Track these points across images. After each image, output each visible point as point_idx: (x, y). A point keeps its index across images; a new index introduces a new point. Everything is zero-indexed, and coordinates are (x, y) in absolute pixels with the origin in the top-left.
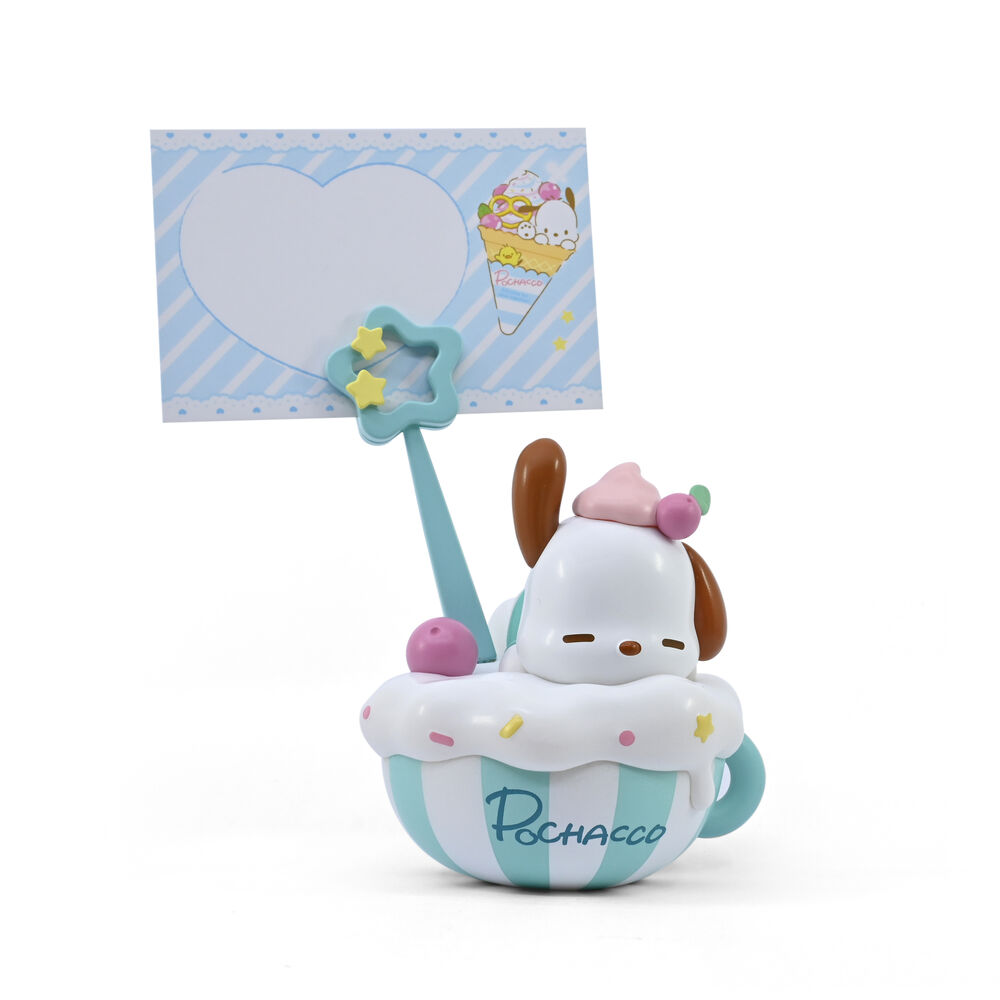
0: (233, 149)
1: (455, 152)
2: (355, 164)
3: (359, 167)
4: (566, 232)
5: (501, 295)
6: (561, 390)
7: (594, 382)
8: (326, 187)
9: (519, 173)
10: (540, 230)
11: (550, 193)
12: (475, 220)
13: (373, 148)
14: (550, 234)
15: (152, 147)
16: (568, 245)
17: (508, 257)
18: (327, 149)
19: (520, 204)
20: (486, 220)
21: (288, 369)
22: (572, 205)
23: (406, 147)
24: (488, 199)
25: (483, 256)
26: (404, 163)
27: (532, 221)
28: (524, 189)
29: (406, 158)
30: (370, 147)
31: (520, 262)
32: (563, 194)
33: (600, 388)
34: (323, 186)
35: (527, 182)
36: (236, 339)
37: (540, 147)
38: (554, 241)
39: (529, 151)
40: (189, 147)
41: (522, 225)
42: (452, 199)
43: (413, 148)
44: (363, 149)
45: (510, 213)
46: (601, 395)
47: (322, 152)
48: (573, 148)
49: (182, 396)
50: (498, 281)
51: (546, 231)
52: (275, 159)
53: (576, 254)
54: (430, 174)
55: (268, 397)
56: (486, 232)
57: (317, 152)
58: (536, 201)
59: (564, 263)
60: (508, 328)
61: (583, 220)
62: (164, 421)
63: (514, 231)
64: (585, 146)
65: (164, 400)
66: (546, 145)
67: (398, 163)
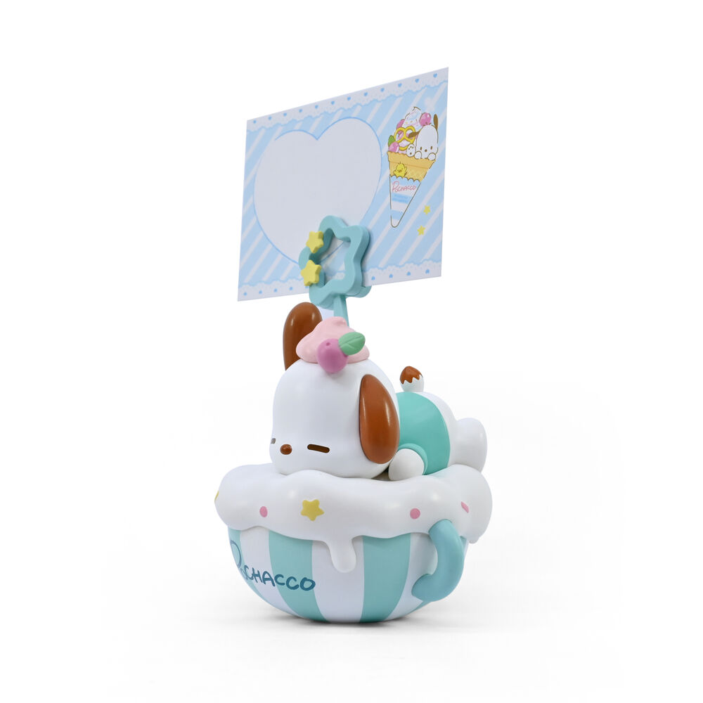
0: (279, 124)
1: (380, 102)
2: (333, 121)
4: (432, 148)
5: (394, 199)
6: (419, 264)
7: (437, 258)
8: (319, 139)
9: (410, 110)
10: (418, 149)
11: (424, 122)
12: (386, 148)
13: (343, 108)
14: (423, 151)
15: (247, 131)
16: (432, 157)
17: (400, 171)
18: (321, 114)
19: (410, 132)
20: (392, 147)
22: (436, 127)
23: (357, 104)
24: (394, 132)
25: (388, 172)
26: (355, 116)
27: (415, 143)
28: (412, 121)
29: (357, 112)
30: (341, 108)
31: (405, 174)
32: (432, 120)
33: (440, 260)
34: (317, 139)
35: (415, 114)
36: (271, 246)
37: (422, 89)
38: (425, 155)
39: (417, 92)
40: (262, 127)
41: (409, 147)
42: (376, 136)
43: (360, 104)
44: (337, 110)
45: (404, 139)
46: (440, 266)
47: (319, 116)
48: (440, 84)
50: (393, 189)
51: (421, 149)
52: (297, 127)
53: (435, 162)
54: (367, 121)
55: (281, 281)
56: (389, 153)
57: (316, 117)
58: (417, 128)
59: (428, 171)
60: (395, 222)
61: (441, 138)
63: (404, 152)
64: (447, 81)
66: (426, 86)
67: (353, 116)
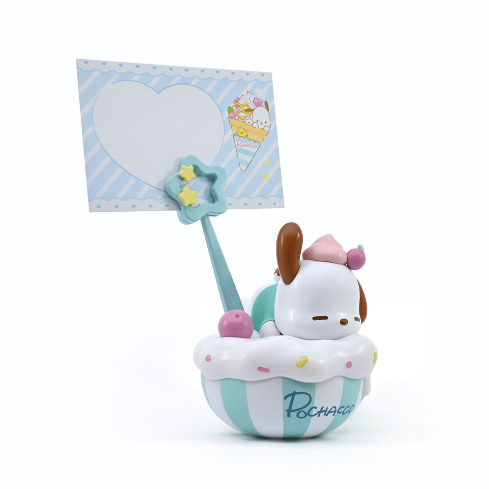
0: (116, 72)
1: (216, 80)
2: (171, 85)
3: (174, 85)
4: (266, 122)
5: (240, 152)
6: (267, 198)
7: (280, 195)
8: (160, 94)
9: (244, 92)
10: (255, 121)
11: (258, 104)
12: (226, 115)
13: (181, 76)
14: (259, 123)
15: (77, 68)
16: (267, 129)
17: (241, 133)
18: (160, 75)
19: (246, 108)
20: (231, 115)
21: (147, 185)
22: (268, 109)
23: (195, 76)
24: (232, 105)
25: (231, 132)
26: (194, 85)
27: (251, 116)
28: (247, 100)
29: (195, 82)
30: (179, 75)
31: (247, 136)
32: (264, 104)
33: (283, 198)
34: (158, 93)
35: (248, 97)
36: (122, 170)
37: (252, 81)
38: (261, 126)
39: (248, 82)
40: (95, 69)
41: (247, 118)
42: (216, 103)
43: (198, 77)
44: (176, 76)
45: (242, 112)
46: (283, 201)
47: (158, 76)
48: (268, 82)
49: (98, 198)
50: (238, 145)
51: (257, 121)
52: (136, 78)
53: (269, 133)
54: (206, 91)
55: (138, 199)
56: (230, 119)
57: (155, 76)
58: (252, 106)
59: (265, 137)
60: (244, 168)
61: (272, 117)
62: (90, 212)
63: (244, 121)
64: (272, 81)
65: (89, 200)
66: (256, 80)
67: (191, 84)
